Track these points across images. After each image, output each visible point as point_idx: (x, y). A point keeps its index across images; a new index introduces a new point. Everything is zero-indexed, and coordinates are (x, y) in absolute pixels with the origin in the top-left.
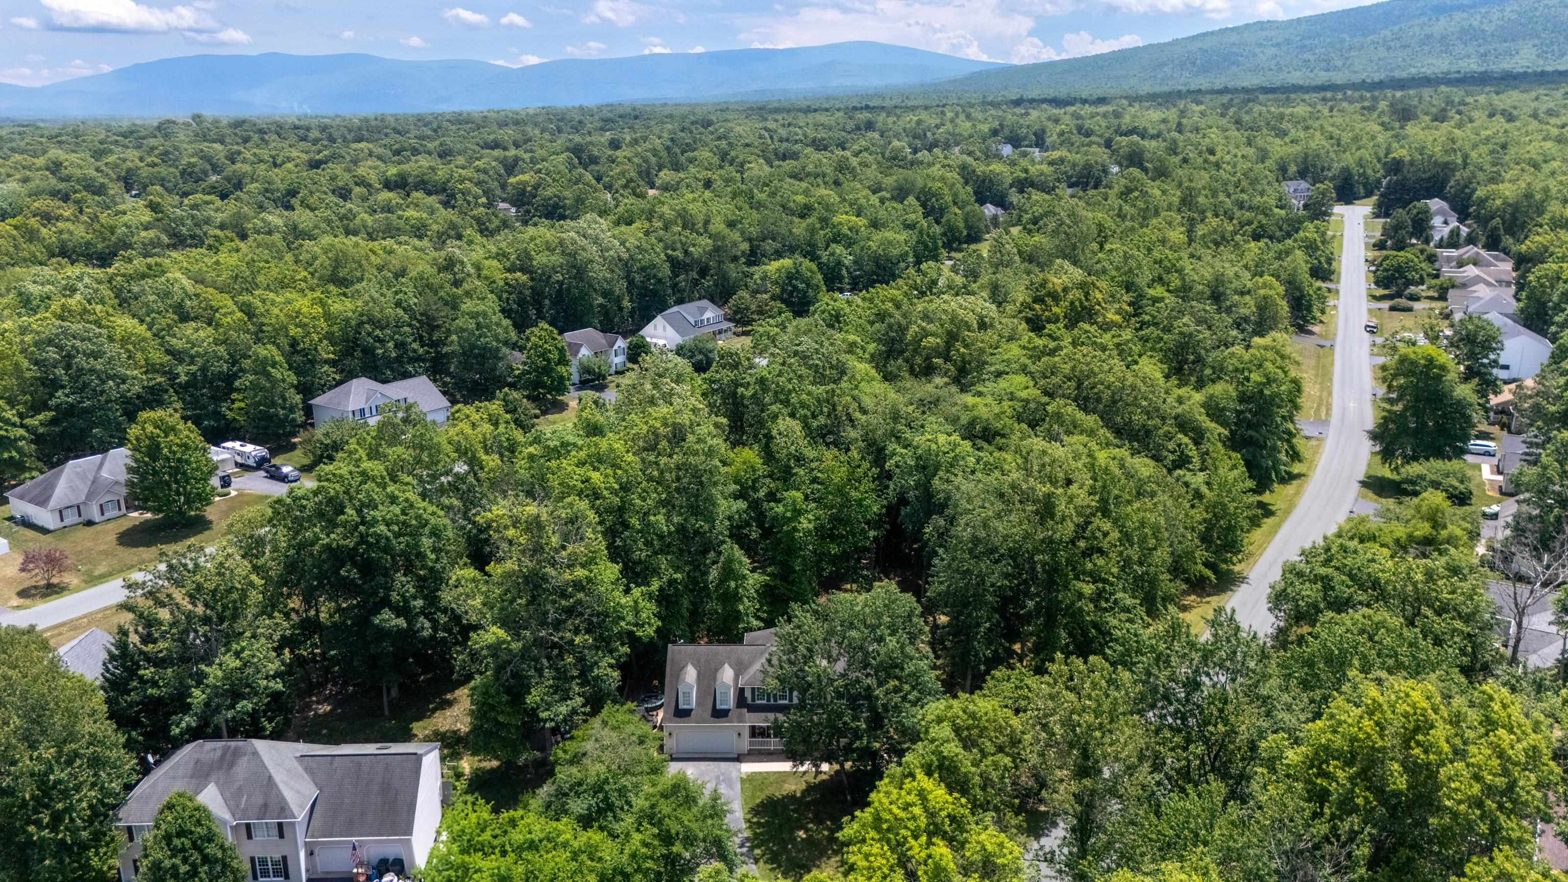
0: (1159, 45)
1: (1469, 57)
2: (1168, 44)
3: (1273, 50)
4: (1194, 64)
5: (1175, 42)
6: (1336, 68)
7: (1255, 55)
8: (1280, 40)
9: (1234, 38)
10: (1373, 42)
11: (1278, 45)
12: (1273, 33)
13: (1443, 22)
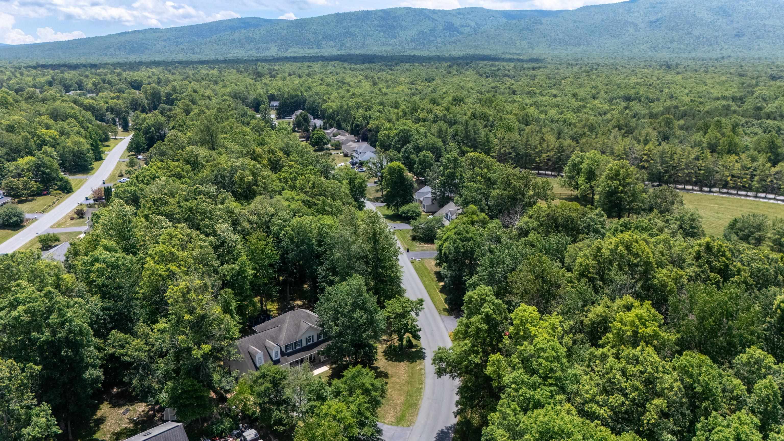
0: (101, 37)
1: (252, 49)
2: (106, 37)
3: (163, 43)
4: (125, 48)
5: (110, 36)
6: (197, 53)
7: (155, 45)
8: (165, 38)
9: (141, 36)
10: (210, 42)
11: (165, 41)
12: (160, 34)
13: (237, 34)
